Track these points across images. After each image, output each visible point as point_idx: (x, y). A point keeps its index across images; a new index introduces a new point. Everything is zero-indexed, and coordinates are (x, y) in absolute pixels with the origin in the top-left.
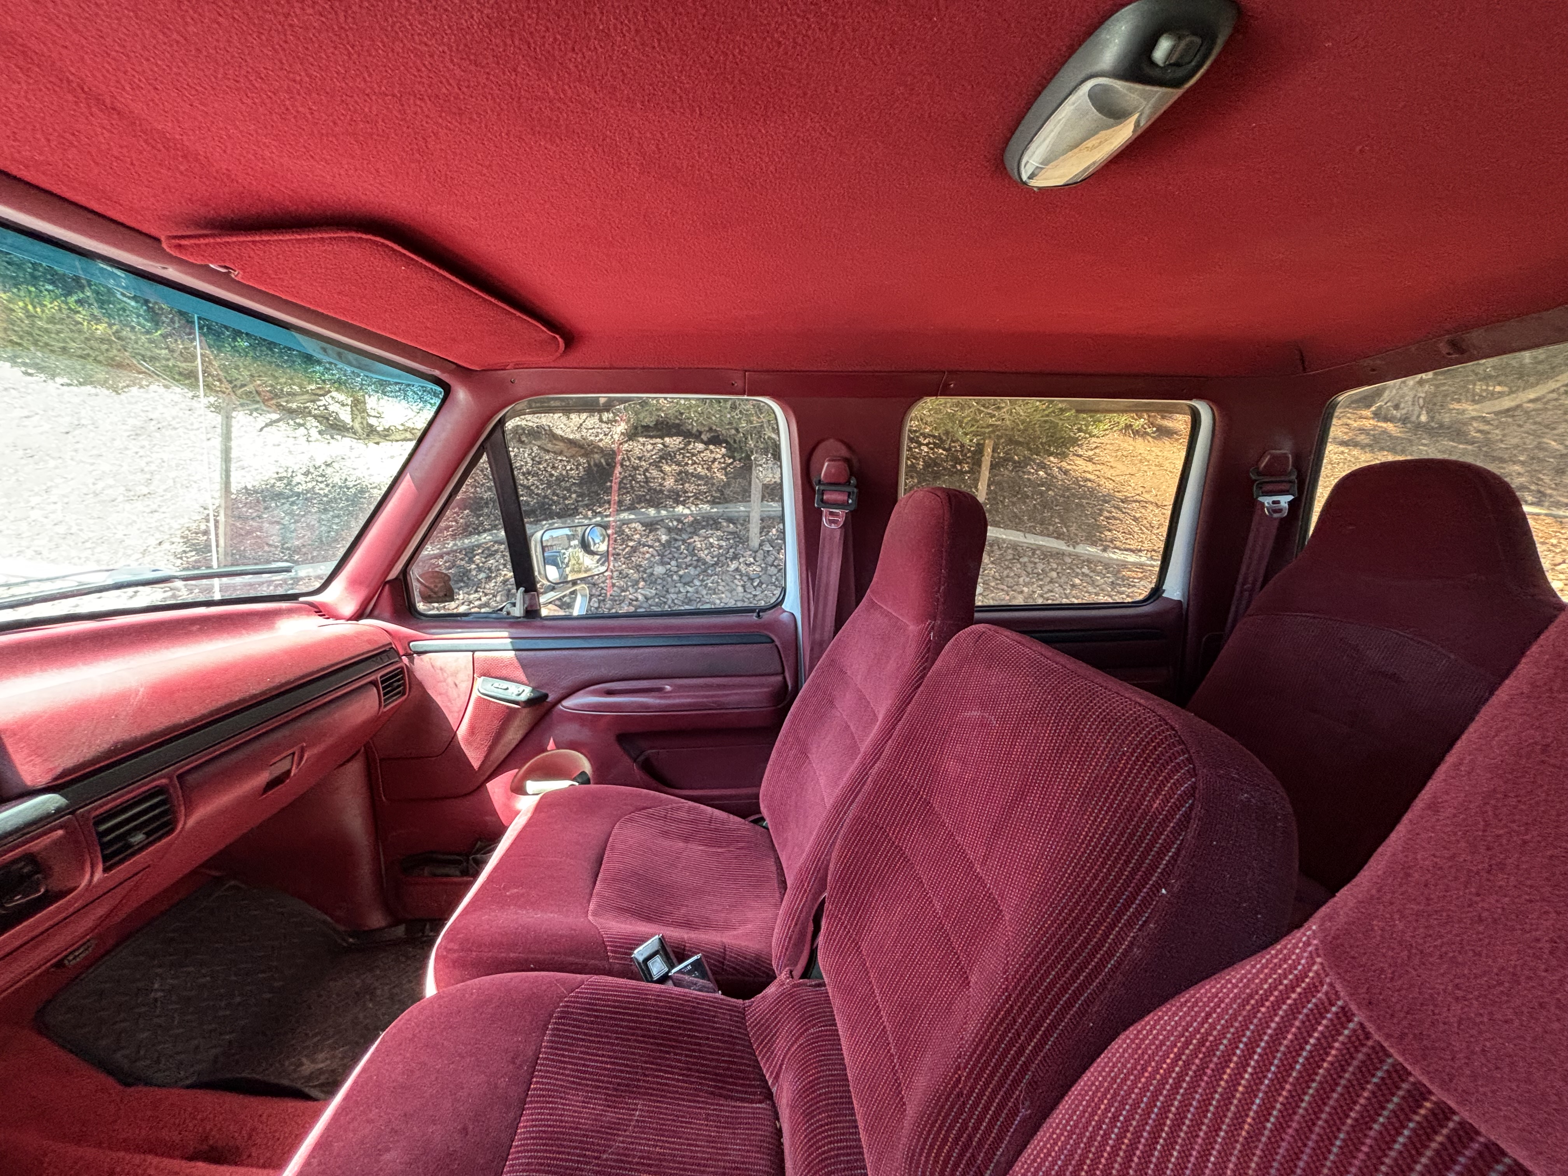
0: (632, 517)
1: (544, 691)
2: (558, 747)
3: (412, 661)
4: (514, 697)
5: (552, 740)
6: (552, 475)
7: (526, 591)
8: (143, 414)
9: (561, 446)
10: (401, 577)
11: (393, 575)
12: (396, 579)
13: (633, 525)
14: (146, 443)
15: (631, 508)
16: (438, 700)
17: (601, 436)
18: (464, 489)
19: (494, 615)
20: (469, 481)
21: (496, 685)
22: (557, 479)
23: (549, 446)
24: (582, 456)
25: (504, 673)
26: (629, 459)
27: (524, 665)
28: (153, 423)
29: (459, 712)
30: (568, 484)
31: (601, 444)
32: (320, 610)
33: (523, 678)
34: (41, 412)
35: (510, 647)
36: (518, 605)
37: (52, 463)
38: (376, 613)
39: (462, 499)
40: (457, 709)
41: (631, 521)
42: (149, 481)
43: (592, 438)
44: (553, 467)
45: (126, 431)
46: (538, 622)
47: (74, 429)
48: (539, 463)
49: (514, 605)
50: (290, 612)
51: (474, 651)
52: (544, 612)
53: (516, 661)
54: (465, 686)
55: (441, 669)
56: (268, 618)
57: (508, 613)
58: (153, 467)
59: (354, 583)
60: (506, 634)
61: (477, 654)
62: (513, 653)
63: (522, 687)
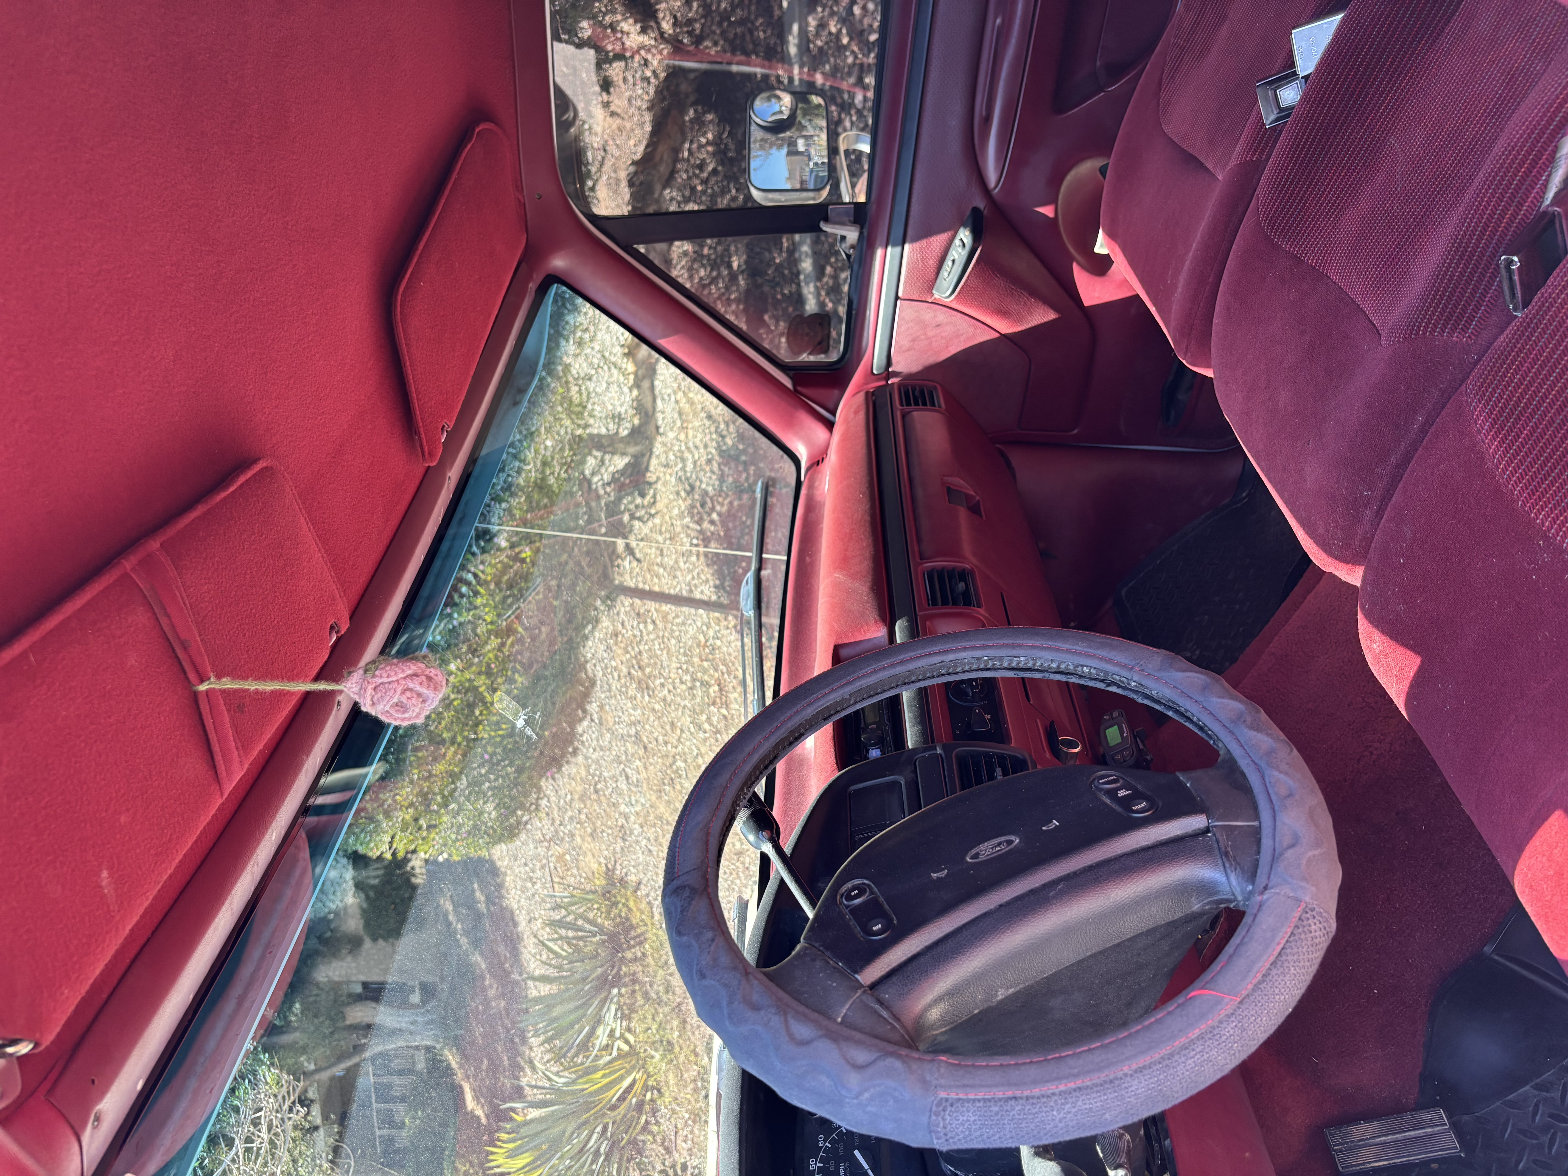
0: (795, 28)
1: (968, 212)
2: (1052, 200)
3: (896, 374)
4: (965, 253)
5: (1041, 210)
6: (715, 172)
7: (826, 220)
8: (623, 681)
9: (663, 150)
10: (791, 373)
11: (787, 382)
12: (791, 378)
13: (812, 28)
14: (658, 682)
15: (780, 31)
16: (954, 349)
17: (648, 74)
18: (731, 318)
19: (855, 267)
20: (720, 308)
21: (946, 274)
22: (721, 162)
23: (663, 169)
24: (683, 111)
25: (932, 262)
26: (690, 22)
27: (926, 232)
28: (633, 671)
29: (976, 328)
30: (732, 146)
31: (663, 75)
32: (817, 462)
33: (943, 237)
34: (622, 766)
35: (898, 249)
36: (844, 233)
37: (680, 764)
38: (831, 406)
39: (748, 322)
40: (971, 330)
41: (803, 31)
42: (705, 684)
43: (652, 91)
44: (701, 167)
45: (643, 697)
46: (872, 208)
47: (641, 741)
48: (693, 189)
49: (843, 238)
50: (811, 487)
51: (897, 298)
52: (862, 199)
53: (917, 245)
54: (942, 316)
55: (914, 341)
56: (812, 507)
57: (852, 247)
58: (687, 678)
59: (790, 423)
60: (879, 252)
61: (900, 294)
62: (907, 247)
63: (957, 242)
